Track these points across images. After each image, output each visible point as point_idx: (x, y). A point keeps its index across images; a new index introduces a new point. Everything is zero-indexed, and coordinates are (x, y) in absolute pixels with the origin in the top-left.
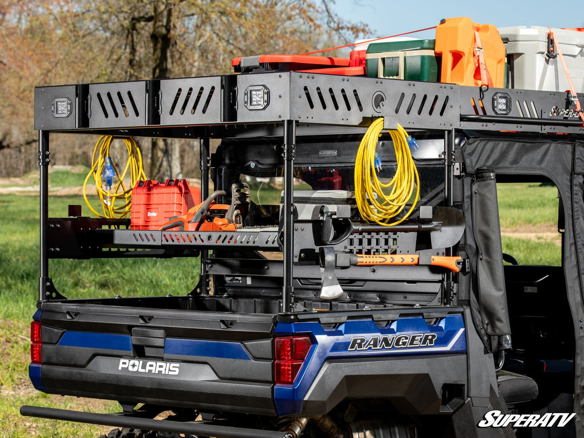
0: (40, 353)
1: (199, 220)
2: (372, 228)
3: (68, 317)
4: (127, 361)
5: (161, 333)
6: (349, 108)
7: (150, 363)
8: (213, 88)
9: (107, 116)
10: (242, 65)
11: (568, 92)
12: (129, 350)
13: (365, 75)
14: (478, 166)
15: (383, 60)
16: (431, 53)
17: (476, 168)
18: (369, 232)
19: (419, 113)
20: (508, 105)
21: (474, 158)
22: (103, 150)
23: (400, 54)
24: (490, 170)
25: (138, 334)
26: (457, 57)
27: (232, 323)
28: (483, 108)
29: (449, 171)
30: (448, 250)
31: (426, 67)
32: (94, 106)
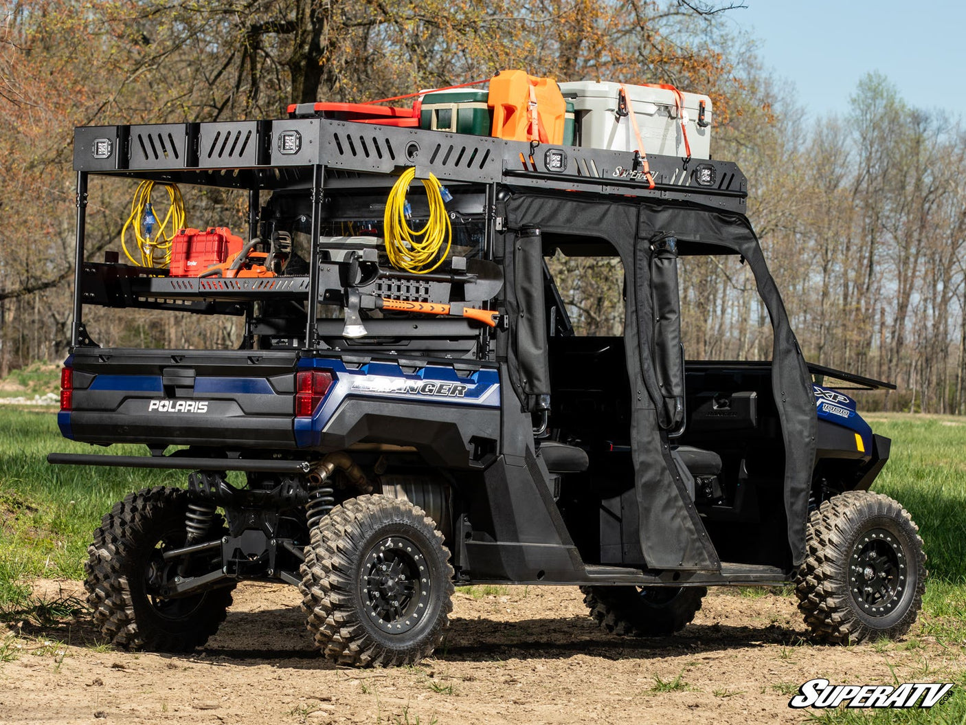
0: (70, 399)
1: (237, 267)
2: (402, 275)
3: (100, 361)
4: (157, 402)
5: (191, 372)
6: (380, 156)
7: (179, 402)
8: (250, 132)
9: (147, 157)
10: (297, 112)
11: (637, 152)
12: (159, 390)
13: (419, 127)
14: (524, 222)
15: (437, 111)
16: (484, 106)
17: (521, 224)
18: (399, 278)
19: (457, 164)
20: (563, 161)
21: (520, 213)
22: (144, 196)
23: (453, 106)
24: (534, 227)
25: (169, 375)
26: (510, 111)
27: (259, 359)
28: (534, 165)
29: (489, 225)
30: (485, 303)
31: (479, 120)
32: (135, 148)
